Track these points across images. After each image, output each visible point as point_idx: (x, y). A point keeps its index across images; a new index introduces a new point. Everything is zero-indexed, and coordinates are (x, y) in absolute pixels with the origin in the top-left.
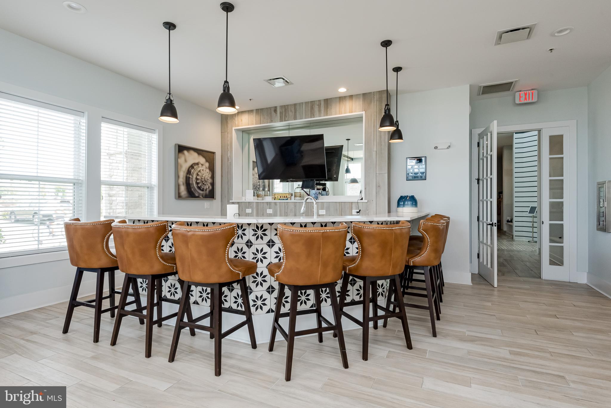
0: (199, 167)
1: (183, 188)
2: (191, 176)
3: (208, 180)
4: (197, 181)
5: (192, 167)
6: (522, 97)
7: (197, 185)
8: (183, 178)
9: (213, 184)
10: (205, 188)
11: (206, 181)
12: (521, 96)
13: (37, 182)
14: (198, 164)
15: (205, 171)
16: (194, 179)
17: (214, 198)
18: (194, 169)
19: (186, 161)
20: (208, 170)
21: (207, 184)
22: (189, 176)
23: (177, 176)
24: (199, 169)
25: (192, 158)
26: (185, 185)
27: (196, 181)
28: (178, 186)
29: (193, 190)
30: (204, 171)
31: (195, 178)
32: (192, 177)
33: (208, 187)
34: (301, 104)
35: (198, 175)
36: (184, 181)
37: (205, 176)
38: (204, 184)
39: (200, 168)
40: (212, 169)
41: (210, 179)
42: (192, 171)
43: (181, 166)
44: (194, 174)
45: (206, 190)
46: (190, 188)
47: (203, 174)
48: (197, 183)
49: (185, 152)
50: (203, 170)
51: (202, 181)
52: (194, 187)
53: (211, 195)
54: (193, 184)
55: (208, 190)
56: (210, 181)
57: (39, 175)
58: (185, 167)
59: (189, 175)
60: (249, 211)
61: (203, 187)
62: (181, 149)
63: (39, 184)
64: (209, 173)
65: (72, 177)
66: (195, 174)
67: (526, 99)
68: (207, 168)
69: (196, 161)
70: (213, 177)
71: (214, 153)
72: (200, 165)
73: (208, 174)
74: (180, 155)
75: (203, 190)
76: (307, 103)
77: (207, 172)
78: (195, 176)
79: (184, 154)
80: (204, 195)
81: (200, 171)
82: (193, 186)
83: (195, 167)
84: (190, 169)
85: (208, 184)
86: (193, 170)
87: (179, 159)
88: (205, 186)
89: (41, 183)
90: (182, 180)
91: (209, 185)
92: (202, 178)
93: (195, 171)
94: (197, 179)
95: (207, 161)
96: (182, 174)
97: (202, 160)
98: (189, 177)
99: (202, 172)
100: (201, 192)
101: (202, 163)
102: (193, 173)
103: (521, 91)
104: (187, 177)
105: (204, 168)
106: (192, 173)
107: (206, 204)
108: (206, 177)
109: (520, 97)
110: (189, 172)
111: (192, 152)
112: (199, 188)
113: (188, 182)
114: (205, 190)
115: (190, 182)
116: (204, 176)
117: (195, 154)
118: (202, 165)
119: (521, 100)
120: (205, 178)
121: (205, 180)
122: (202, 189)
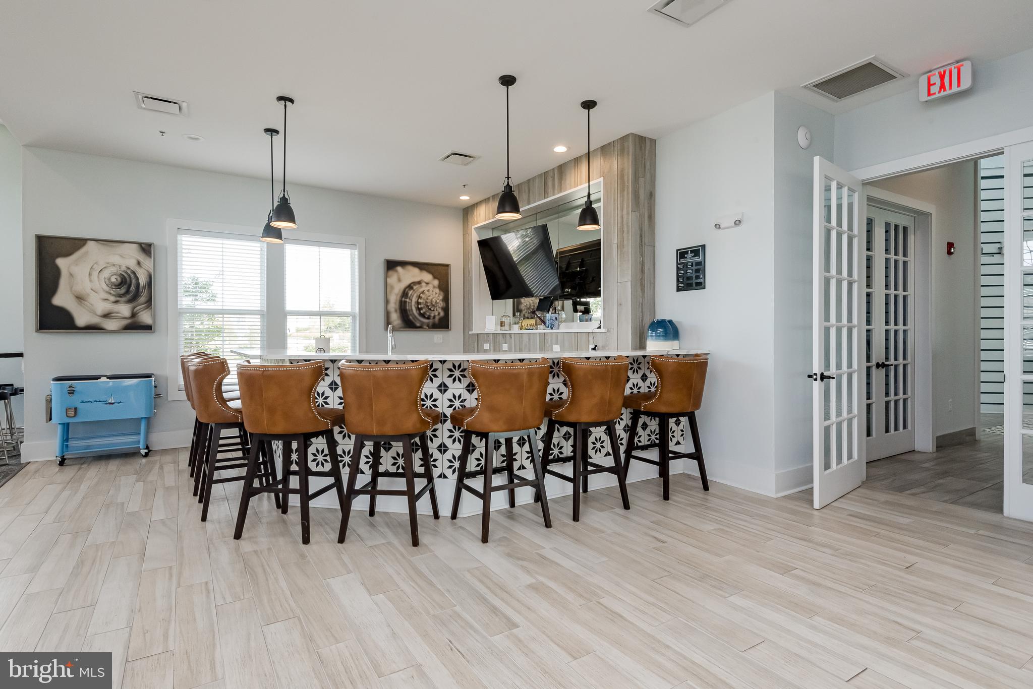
0: (421, 287)
1: (395, 317)
2: (408, 300)
3: (437, 303)
4: (418, 305)
5: (410, 287)
6: (935, 84)
7: (418, 312)
8: (395, 303)
9: (446, 310)
10: (432, 315)
11: (433, 306)
12: (931, 83)
13: (221, 316)
14: (419, 283)
15: (433, 291)
16: (413, 303)
17: (448, 328)
18: (414, 290)
19: (399, 280)
20: (437, 291)
21: (435, 310)
22: (406, 300)
23: (387, 302)
24: (422, 290)
25: (410, 275)
26: (398, 311)
27: (416, 306)
28: (388, 314)
29: (411, 317)
30: (431, 292)
31: (415, 302)
32: (410, 301)
33: (438, 313)
34: (534, 178)
35: (419, 297)
36: (397, 306)
37: (432, 299)
38: (430, 309)
39: (424, 288)
40: (445, 288)
41: (441, 302)
42: (410, 292)
43: (392, 287)
44: (413, 296)
45: (434, 317)
46: (408, 316)
47: (429, 296)
48: (419, 309)
49: (399, 269)
50: (428, 291)
51: (428, 306)
52: (413, 314)
53: (443, 324)
54: (412, 309)
55: (437, 318)
56: (442, 304)
57: (225, 308)
58: (398, 288)
59: (405, 298)
60: (486, 346)
61: (428, 314)
62: (391, 265)
63: (223, 317)
64: (440, 294)
65: (259, 309)
66: (415, 296)
67: (942, 87)
68: (436, 288)
69: (417, 279)
70: (446, 299)
71: (448, 266)
72: (423, 284)
73: (437, 295)
74: (390, 273)
75: (428, 318)
76: (540, 176)
77: (436, 293)
78: (414, 299)
79: (397, 271)
80: (430, 325)
81: (423, 292)
82: (411, 313)
83: (415, 287)
84: (407, 290)
85: (438, 309)
86: (412, 291)
87: (388, 279)
88: (433, 312)
89: (225, 316)
90: (393, 305)
91: (440, 310)
92: (427, 302)
93: (415, 292)
94: (418, 303)
95: (435, 277)
96: (394, 299)
97: (427, 277)
98: (405, 302)
99: (427, 293)
100: (426, 321)
101: (426, 280)
102: (411, 295)
103: (930, 71)
104: (401, 302)
105: (430, 287)
106: (409, 295)
107: (438, 336)
108: (434, 300)
109: (929, 85)
110: (405, 294)
111: (410, 268)
112: (423, 315)
113: (403, 307)
114: (432, 318)
115: (407, 308)
116: (430, 298)
117: (416, 271)
118: (427, 284)
119: (931, 92)
120: (431, 301)
121: (432, 304)
122: (426, 316)
